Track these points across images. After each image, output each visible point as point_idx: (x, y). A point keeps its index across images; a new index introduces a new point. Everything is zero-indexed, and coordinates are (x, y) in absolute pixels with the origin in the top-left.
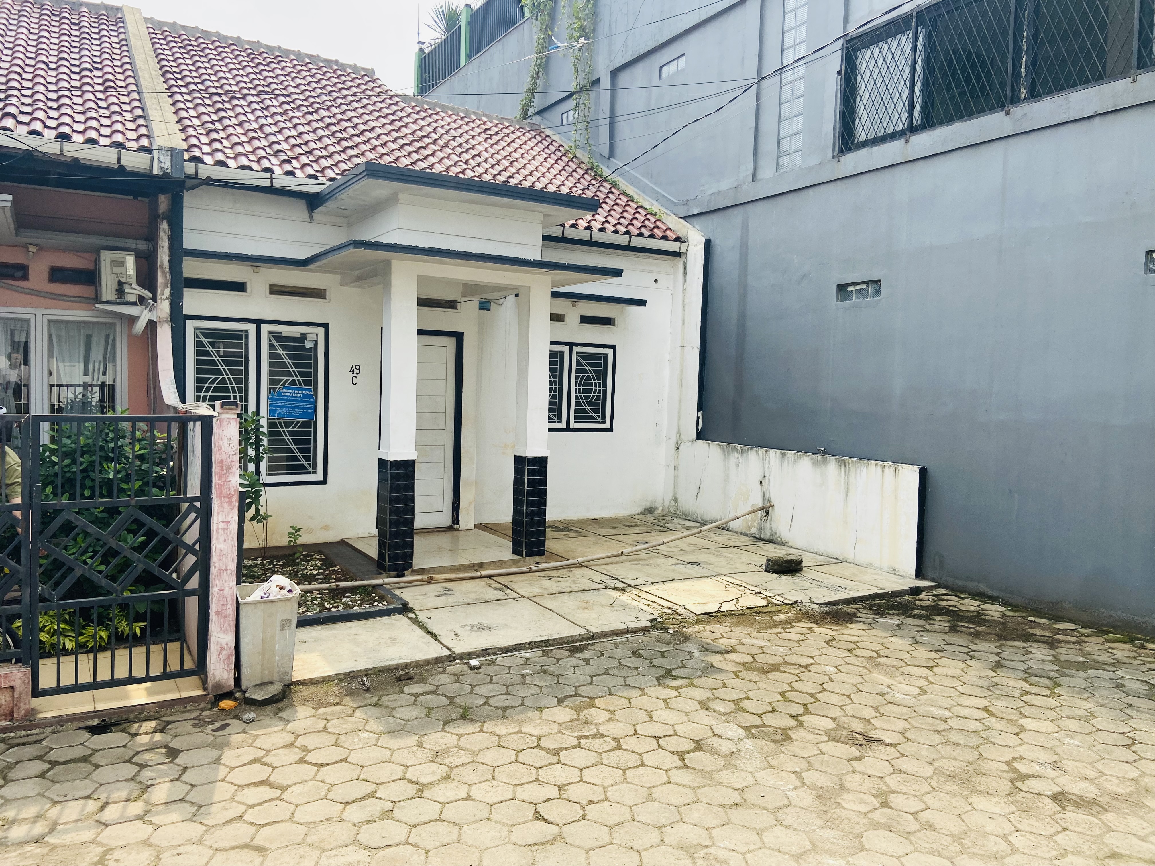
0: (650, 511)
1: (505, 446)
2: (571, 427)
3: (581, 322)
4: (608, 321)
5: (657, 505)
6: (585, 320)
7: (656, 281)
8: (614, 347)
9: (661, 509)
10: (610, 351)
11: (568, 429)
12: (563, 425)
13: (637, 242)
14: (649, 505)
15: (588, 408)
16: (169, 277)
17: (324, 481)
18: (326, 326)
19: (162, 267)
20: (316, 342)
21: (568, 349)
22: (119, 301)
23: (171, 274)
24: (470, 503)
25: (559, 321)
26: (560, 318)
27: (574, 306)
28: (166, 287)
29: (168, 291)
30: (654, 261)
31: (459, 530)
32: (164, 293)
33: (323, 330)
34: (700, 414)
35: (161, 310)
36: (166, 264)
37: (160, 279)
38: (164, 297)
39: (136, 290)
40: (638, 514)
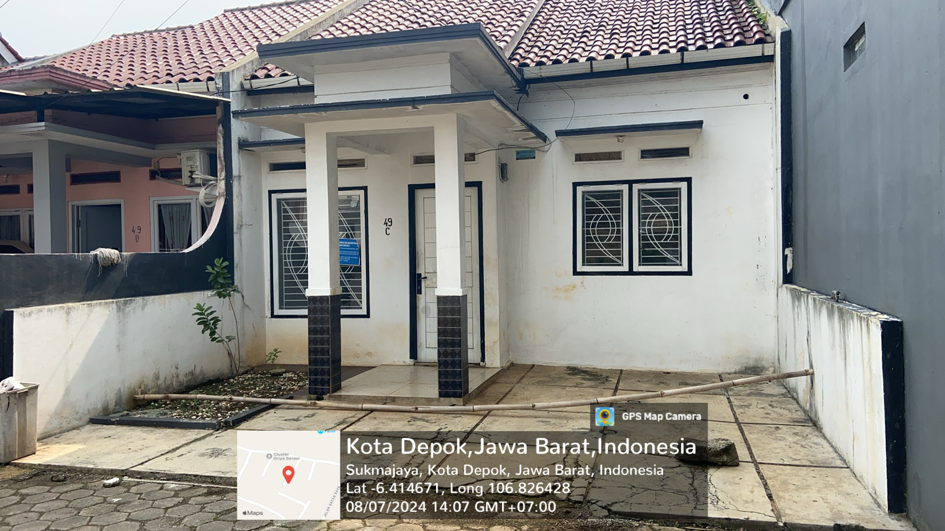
0: (754, 370)
1: (557, 289)
2: (635, 270)
3: (642, 157)
4: (684, 152)
5: (765, 364)
6: (646, 154)
7: (746, 97)
8: (689, 180)
9: (771, 369)
10: (683, 185)
11: (631, 272)
12: (625, 268)
13: (691, 57)
14: (752, 363)
15: (661, 249)
16: (224, 163)
17: (367, 316)
18: (365, 189)
19: (220, 157)
20: (359, 202)
21: (625, 188)
22: (192, 184)
23: (225, 161)
24: (495, 343)
25: (614, 159)
26: (616, 156)
27: (619, 141)
28: (222, 171)
29: (223, 174)
30: (743, 74)
31: (484, 367)
32: (222, 175)
33: (362, 192)
34: (788, 251)
35: (220, 187)
36: (222, 154)
37: (219, 166)
38: (221, 178)
39: (199, 176)
40: (735, 373)
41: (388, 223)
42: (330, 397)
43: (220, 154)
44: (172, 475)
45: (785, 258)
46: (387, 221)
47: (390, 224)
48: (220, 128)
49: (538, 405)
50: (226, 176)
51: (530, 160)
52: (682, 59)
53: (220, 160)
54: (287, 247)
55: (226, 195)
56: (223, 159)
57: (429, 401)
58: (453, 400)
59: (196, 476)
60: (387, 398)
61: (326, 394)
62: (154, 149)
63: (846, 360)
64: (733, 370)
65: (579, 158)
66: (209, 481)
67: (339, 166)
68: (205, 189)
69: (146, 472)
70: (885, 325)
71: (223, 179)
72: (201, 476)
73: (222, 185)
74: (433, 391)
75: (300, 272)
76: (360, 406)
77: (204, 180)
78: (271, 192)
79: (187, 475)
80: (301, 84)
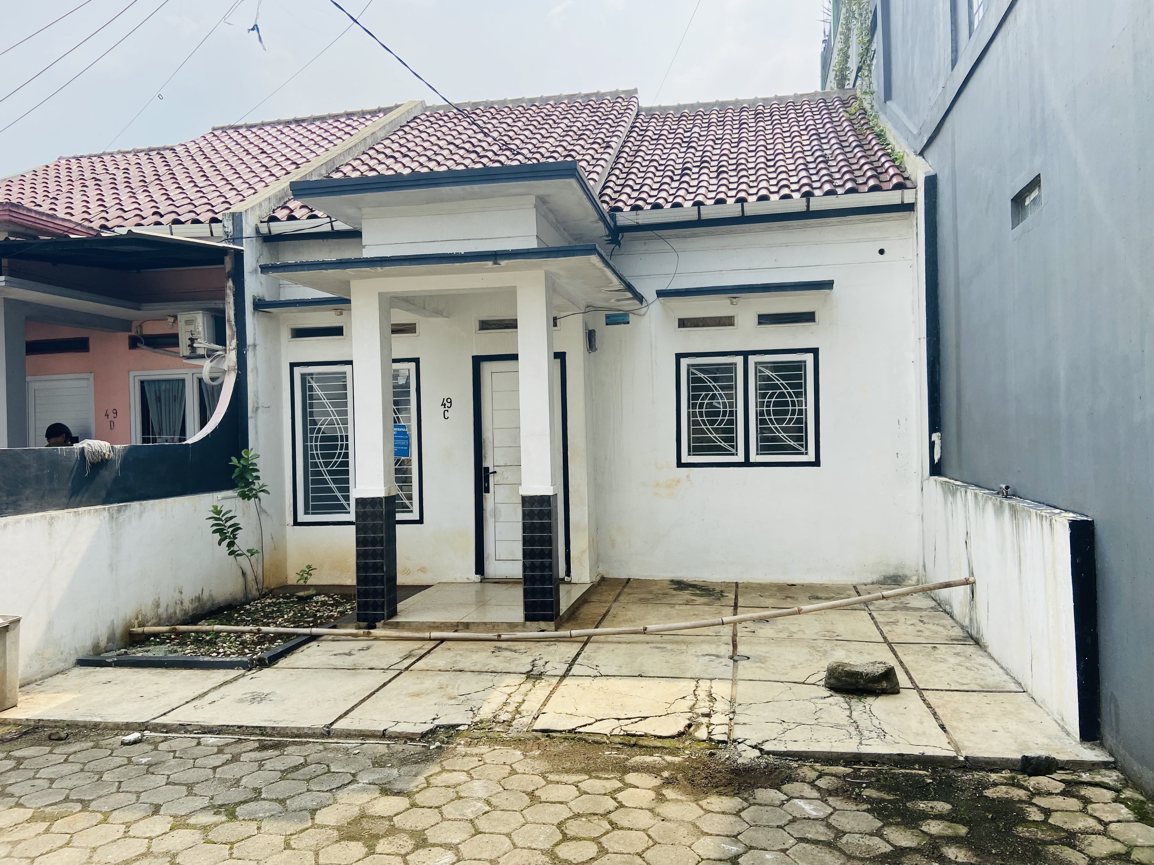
0: (896, 580)
1: (658, 485)
2: (752, 460)
3: (760, 323)
4: (809, 317)
5: (907, 572)
6: (764, 319)
7: (882, 252)
8: (815, 351)
9: (915, 578)
10: (809, 358)
11: (747, 463)
12: (740, 458)
13: (818, 203)
14: (891, 572)
15: (782, 435)
16: (235, 329)
17: (421, 521)
18: (417, 361)
19: (229, 321)
20: (408, 377)
21: (739, 360)
22: (192, 355)
23: (236, 326)
24: (583, 552)
25: (725, 325)
26: (727, 322)
27: (732, 303)
28: (233, 338)
29: (234, 343)
30: (877, 224)
31: (569, 583)
32: (232, 343)
33: (413, 364)
34: (936, 437)
35: (230, 360)
36: (232, 318)
37: (228, 332)
38: (232, 348)
39: (203, 345)
40: (873, 583)
41: (447, 404)
42: (384, 624)
43: (229, 317)
44: (208, 727)
45: (932, 445)
46: (445, 402)
47: (449, 405)
48: (230, 283)
49: (650, 627)
50: (238, 345)
51: (623, 326)
52: (808, 206)
53: (230, 325)
54: (315, 435)
55: (238, 369)
56: (233, 323)
57: (512, 626)
58: (543, 625)
59: (240, 727)
60: (458, 624)
61: (379, 621)
62: (139, 309)
63: (1020, 565)
64: (869, 581)
65: (683, 323)
66: (258, 732)
67: (394, 332)
68: (211, 362)
69: (173, 725)
70: (1074, 525)
71: (234, 349)
72: (247, 727)
73: (232, 356)
74: (518, 614)
75: (332, 467)
76: (427, 635)
77: (209, 350)
78: (293, 365)
79: (228, 726)
80: (336, 229)
